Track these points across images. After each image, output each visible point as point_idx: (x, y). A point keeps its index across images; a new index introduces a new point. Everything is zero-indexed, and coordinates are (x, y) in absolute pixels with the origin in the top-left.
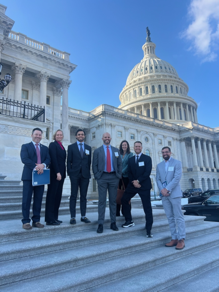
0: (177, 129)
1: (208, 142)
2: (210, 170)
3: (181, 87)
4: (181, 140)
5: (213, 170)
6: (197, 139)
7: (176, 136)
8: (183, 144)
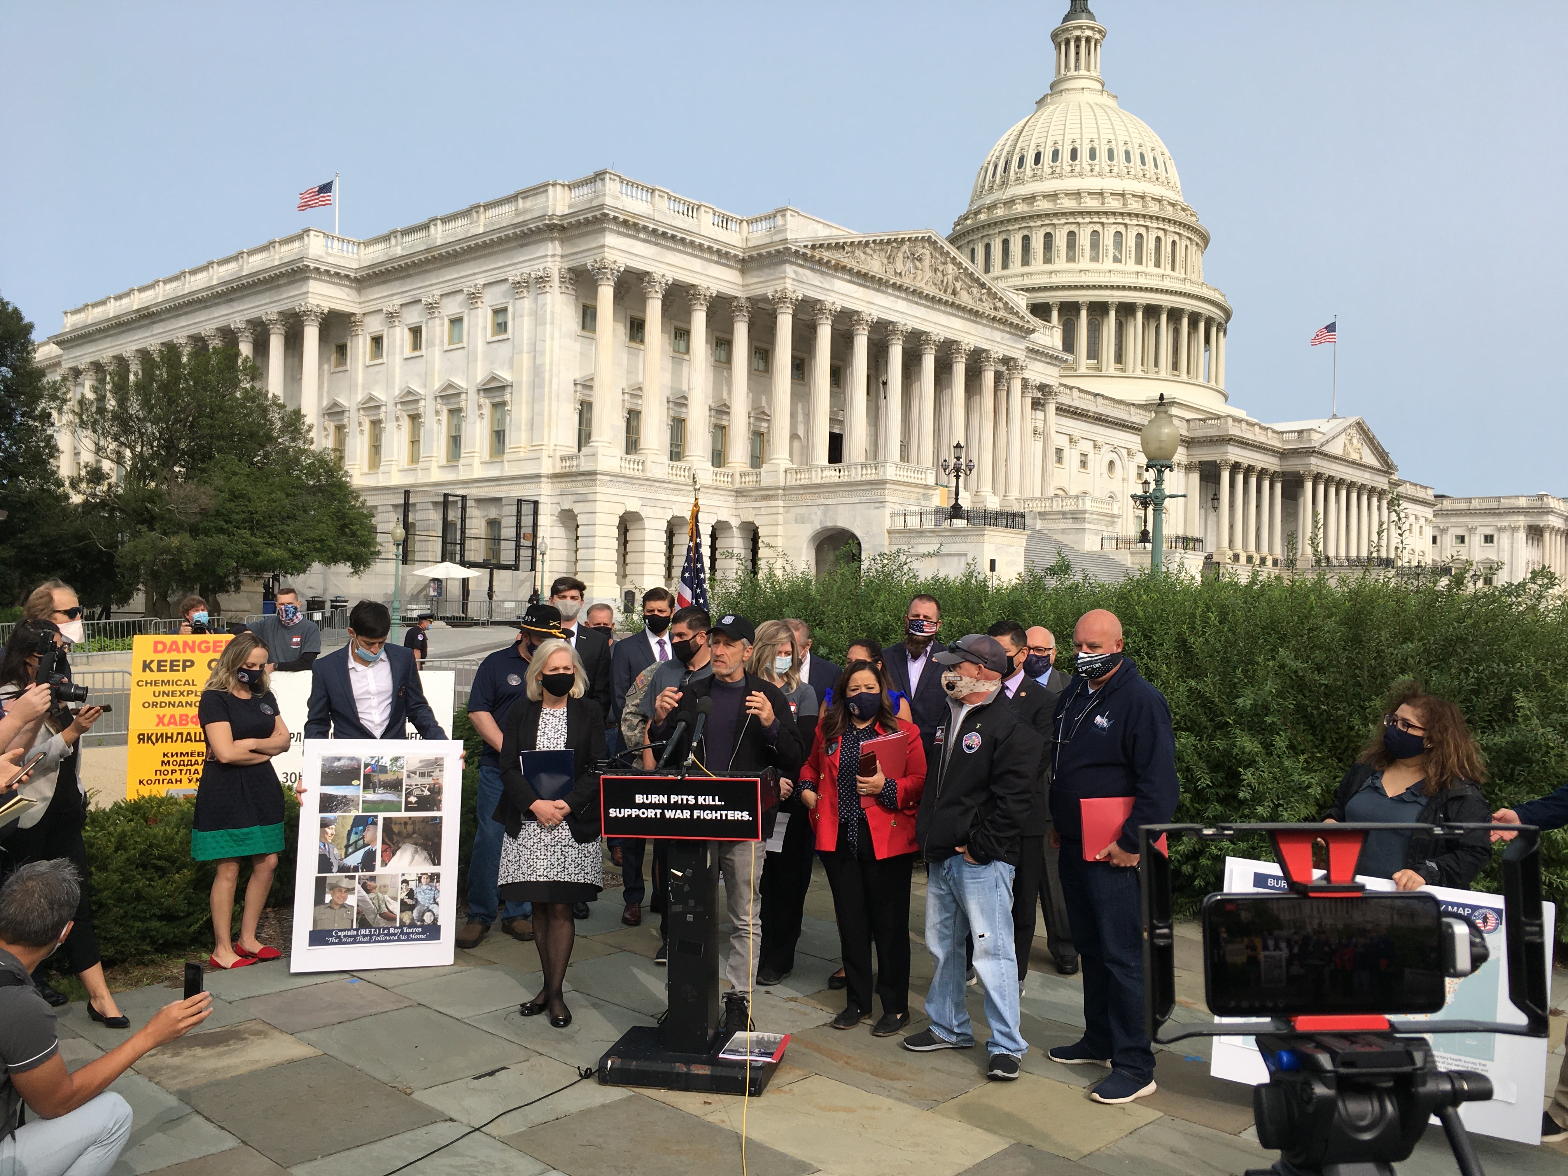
1: (1262, 473)
3: (1188, 242)
4: (1189, 469)
8: (1195, 477)
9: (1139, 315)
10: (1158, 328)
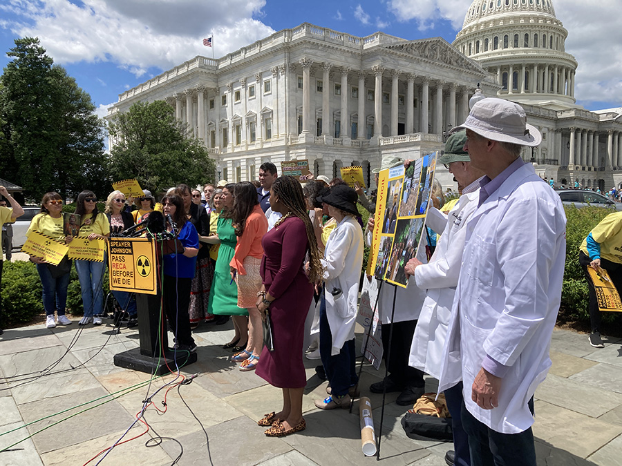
0: (555, 117)
1: (590, 132)
2: (587, 169)
4: (557, 131)
5: (590, 169)
6: (577, 130)
7: (551, 126)
8: (560, 135)
9: (536, 68)
10: (544, 73)
